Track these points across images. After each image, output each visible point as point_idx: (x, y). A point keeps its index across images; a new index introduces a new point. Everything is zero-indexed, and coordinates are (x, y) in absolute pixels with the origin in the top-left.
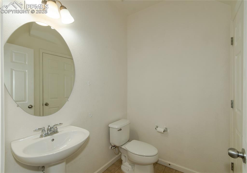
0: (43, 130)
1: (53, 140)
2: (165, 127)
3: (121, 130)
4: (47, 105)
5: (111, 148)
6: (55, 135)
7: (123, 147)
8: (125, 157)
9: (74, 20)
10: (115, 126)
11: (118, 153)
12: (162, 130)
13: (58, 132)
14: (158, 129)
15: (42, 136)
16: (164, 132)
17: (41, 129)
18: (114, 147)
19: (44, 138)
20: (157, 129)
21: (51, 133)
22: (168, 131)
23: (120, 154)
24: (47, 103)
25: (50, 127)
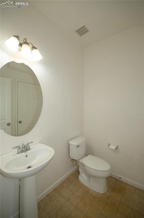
0: (19, 147)
1: (27, 156)
2: (116, 145)
3: (78, 146)
4: (20, 122)
5: (71, 160)
6: (28, 152)
7: (80, 161)
8: (82, 169)
9: (42, 58)
10: (74, 143)
11: (76, 166)
12: (114, 148)
13: (30, 149)
14: (111, 147)
15: (18, 153)
16: (115, 149)
17: (17, 147)
18: (73, 161)
19: (20, 154)
20: (109, 146)
21: (25, 150)
22: (119, 148)
23: (77, 165)
24: (20, 121)
25: (25, 145)
